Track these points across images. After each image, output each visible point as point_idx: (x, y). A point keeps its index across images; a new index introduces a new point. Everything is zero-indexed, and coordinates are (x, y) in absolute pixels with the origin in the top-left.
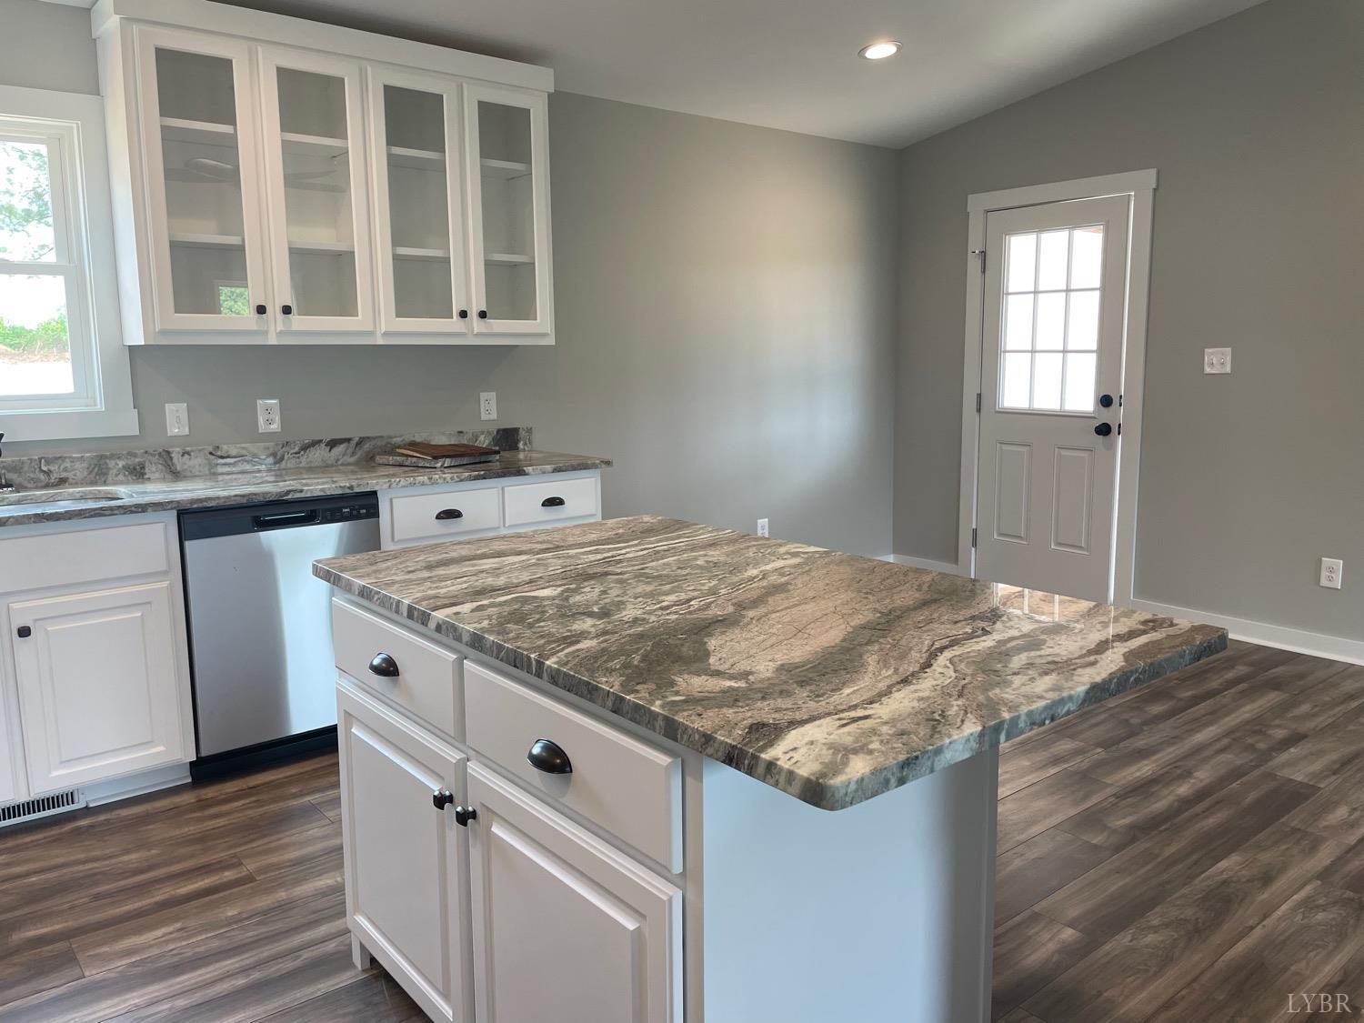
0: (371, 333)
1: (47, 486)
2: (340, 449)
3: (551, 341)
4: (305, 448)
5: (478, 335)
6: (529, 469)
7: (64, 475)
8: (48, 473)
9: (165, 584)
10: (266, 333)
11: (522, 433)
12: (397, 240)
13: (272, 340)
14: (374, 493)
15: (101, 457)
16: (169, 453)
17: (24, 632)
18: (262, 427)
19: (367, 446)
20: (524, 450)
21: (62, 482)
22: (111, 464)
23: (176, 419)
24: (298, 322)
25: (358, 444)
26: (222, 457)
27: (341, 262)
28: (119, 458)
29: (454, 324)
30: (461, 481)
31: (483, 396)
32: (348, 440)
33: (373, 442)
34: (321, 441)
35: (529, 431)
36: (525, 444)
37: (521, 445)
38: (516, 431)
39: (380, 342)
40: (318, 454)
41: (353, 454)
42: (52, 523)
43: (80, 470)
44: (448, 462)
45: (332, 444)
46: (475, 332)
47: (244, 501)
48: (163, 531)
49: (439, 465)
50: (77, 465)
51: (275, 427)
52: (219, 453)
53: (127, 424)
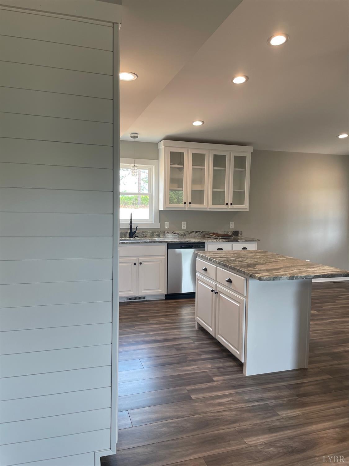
0: (206, 208)
1: (143, 237)
2: (198, 233)
3: (248, 210)
4: (190, 233)
5: (230, 209)
6: (239, 240)
7: (146, 235)
8: (143, 235)
9: (164, 257)
10: (185, 208)
11: (240, 232)
12: (213, 188)
13: (187, 210)
14: (205, 243)
15: (153, 232)
16: (165, 232)
17: (141, 264)
18: (183, 228)
19: (204, 233)
20: (240, 236)
21: (146, 236)
22: (154, 233)
23: (167, 225)
24: (193, 206)
25: (202, 232)
26: (174, 234)
27: (202, 193)
28: (156, 232)
29: (225, 206)
30: (223, 242)
31: (231, 223)
32: (200, 231)
33: (205, 232)
34: (194, 231)
35: (242, 232)
36: (240, 235)
37: (239, 235)
38: (238, 231)
39: (208, 210)
40: (194, 234)
41: (200, 235)
42: (147, 244)
43: (149, 234)
44: (221, 238)
45: (196, 232)
46: (229, 208)
47: (179, 242)
48: (164, 247)
49: (219, 238)
50: (149, 233)
51: (185, 228)
52: (174, 233)
53: (158, 226)
